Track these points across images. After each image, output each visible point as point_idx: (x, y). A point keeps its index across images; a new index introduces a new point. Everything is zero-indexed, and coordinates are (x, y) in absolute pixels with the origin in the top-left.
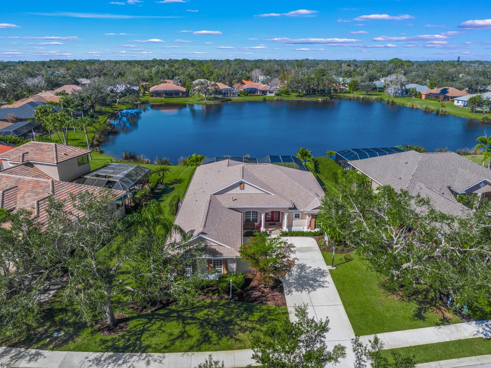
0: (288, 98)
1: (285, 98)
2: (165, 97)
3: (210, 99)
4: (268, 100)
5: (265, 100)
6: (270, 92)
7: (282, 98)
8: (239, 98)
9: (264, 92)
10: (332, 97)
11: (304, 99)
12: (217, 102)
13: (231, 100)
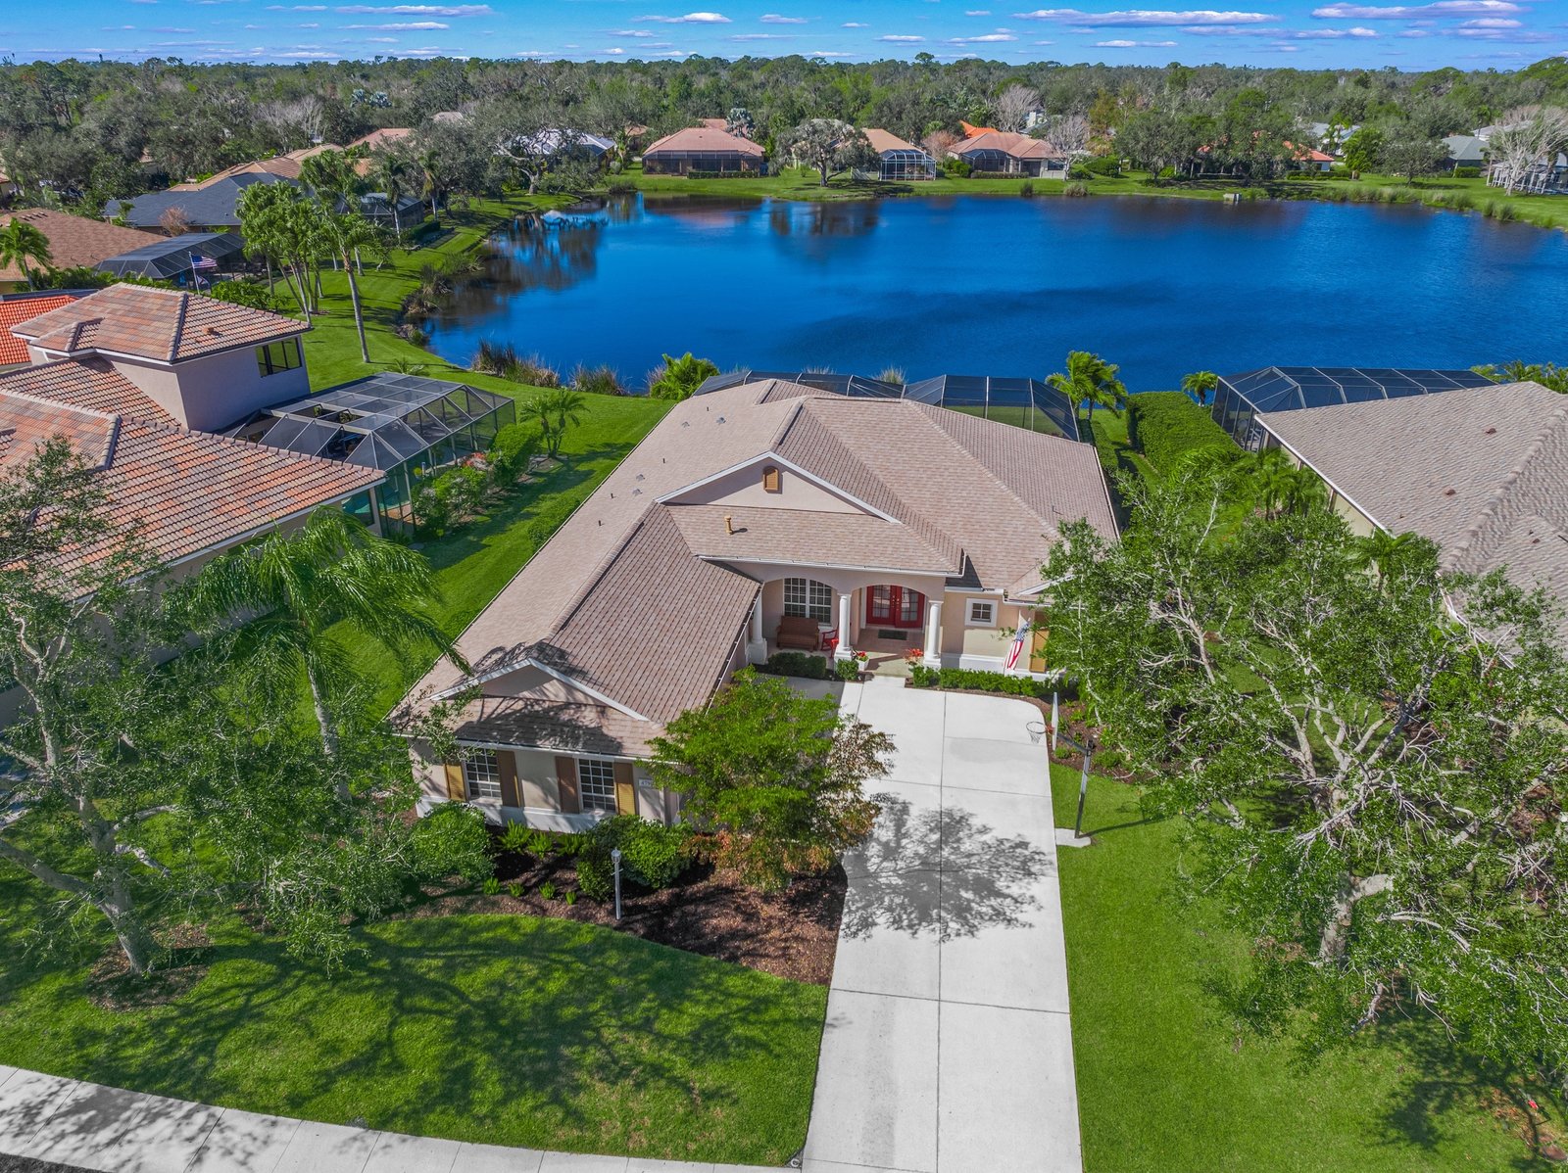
0: (1113, 187)
1: (1103, 187)
2: (691, 176)
3: (837, 186)
4: (1040, 193)
5: (1028, 192)
6: (1052, 167)
7: (1091, 189)
8: (941, 183)
9: (1030, 166)
10: (1273, 192)
11: (1172, 193)
12: (861, 195)
13: (911, 190)
